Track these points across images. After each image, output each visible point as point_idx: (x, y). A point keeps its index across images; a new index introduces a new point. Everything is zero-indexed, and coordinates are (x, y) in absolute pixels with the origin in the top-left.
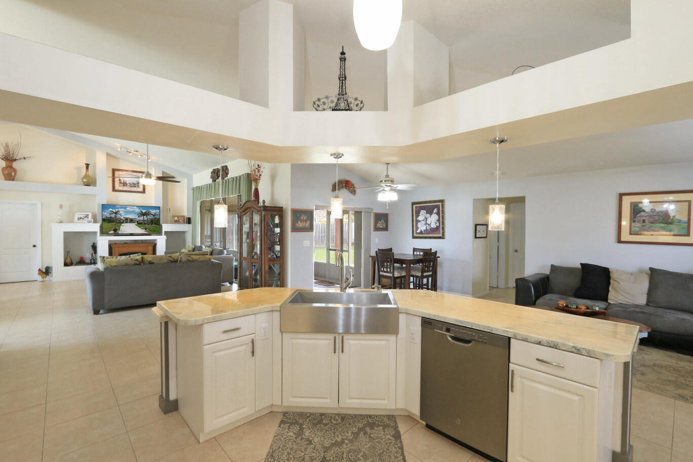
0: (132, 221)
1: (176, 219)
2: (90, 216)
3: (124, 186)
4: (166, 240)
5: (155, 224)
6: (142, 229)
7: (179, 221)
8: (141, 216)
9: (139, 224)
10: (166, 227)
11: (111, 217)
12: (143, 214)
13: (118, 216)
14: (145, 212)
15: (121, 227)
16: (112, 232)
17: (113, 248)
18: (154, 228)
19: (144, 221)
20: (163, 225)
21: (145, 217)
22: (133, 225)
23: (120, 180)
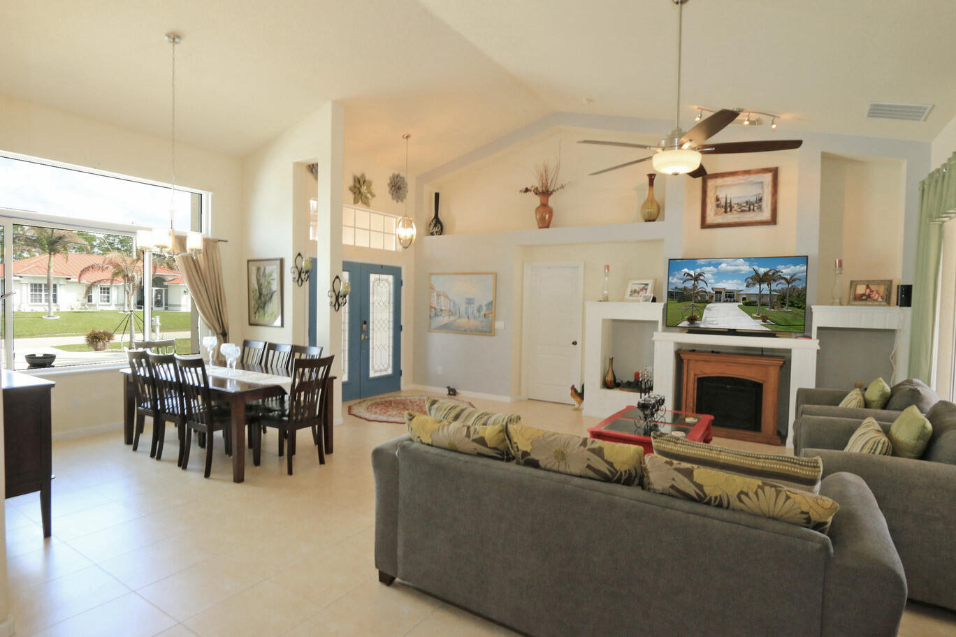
0: (730, 297)
1: (861, 289)
2: (649, 288)
3: (726, 212)
4: (818, 351)
5: (792, 305)
6: (754, 318)
7: (869, 296)
8: (754, 284)
9: (749, 304)
10: (822, 316)
11: (685, 288)
12: (759, 279)
13: (701, 285)
14: (766, 274)
15: (705, 311)
16: (685, 324)
17: (685, 361)
18: (789, 317)
19: (761, 296)
20: (812, 307)
21: (765, 286)
22: (733, 307)
23: (718, 200)
